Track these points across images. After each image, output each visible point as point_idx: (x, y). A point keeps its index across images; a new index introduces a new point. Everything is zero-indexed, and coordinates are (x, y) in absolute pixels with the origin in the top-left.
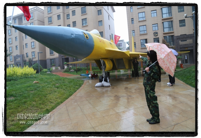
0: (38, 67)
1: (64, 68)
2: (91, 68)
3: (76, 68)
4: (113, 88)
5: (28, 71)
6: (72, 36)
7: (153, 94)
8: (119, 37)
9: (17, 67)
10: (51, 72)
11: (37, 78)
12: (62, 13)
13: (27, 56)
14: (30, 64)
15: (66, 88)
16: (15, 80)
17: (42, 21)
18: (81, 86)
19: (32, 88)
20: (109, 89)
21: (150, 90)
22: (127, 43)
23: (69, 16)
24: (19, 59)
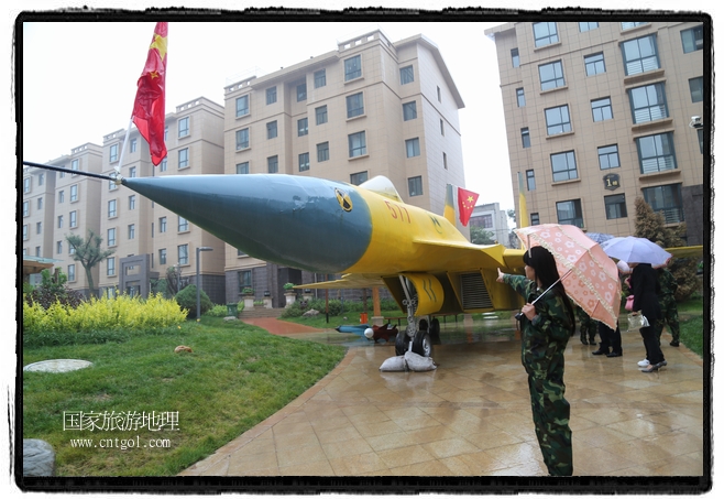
0: (194, 297)
1: (282, 304)
2: (377, 304)
3: (323, 305)
4: (441, 377)
5: (159, 311)
6: (297, 202)
7: (557, 394)
8: (476, 196)
9: (128, 298)
10: (238, 315)
11: (189, 335)
12: (283, 115)
13: (163, 261)
14: (172, 286)
15: (281, 373)
16: (118, 340)
17: (217, 143)
18: (334, 367)
19: (170, 367)
20: (429, 379)
21: (548, 378)
22: (511, 215)
23: (306, 126)
24: (135, 270)
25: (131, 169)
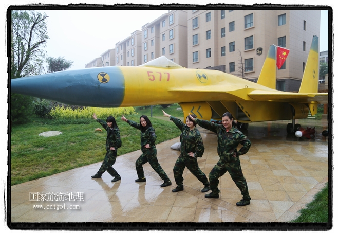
6: (68, 83)
17: (184, 25)
25: (152, 41)
